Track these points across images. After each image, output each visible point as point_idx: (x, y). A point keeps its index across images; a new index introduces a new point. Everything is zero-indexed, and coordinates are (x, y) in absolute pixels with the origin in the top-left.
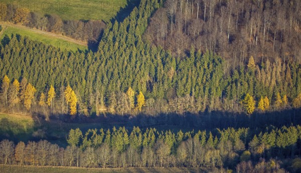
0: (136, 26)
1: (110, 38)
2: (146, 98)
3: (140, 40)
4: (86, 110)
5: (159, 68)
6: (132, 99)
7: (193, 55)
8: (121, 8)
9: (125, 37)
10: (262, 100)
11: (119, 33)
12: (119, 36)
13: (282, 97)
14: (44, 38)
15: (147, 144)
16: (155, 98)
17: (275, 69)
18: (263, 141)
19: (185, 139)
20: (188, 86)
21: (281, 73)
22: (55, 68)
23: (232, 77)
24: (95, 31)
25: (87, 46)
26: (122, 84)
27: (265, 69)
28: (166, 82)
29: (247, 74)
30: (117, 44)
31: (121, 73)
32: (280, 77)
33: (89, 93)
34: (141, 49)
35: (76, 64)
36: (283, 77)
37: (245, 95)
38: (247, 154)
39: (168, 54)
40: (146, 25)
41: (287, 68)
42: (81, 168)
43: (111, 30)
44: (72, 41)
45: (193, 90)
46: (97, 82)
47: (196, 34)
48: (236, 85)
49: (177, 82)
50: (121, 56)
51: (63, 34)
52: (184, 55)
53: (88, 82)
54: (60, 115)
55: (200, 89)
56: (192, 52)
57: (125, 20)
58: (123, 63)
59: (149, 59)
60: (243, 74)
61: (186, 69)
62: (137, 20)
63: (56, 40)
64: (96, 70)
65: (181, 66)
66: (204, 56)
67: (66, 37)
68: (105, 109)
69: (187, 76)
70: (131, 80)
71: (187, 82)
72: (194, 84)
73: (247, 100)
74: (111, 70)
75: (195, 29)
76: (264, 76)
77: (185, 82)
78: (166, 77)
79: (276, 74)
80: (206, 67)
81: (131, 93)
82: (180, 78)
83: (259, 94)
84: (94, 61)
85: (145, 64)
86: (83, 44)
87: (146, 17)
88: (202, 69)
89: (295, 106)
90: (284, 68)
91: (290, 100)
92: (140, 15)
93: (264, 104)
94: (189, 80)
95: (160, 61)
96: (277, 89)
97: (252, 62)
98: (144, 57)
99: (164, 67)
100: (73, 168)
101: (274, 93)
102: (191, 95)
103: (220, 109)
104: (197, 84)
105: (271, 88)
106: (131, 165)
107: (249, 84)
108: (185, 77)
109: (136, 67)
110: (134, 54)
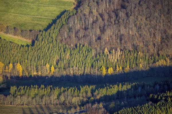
0: (53, 33)
1: (41, 39)
2: (55, 68)
3: (54, 40)
4: (27, 74)
5: (62, 54)
6: (48, 69)
7: (78, 47)
8: (49, 24)
9: (47, 38)
10: (109, 69)
11: (45, 36)
12: (44, 38)
13: (119, 67)
14: (12, 39)
15: (46, 94)
16: (59, 68)
17: (117, 53)
18: (100, 92)
19: (64, 91)
20: (75, 62)
21: (120, 55)
22: (13, 54)
23: (96, 58)
24: (35, 35)
25: (31, 42)
26: (44, 61)
27: (112, 53)
28: (65, 60)
29: (103, 56)
30: (43, 42)
31: (44, 56)
32: (119, 58)
33: (28, 66)
34: (54, 44)
35: (23, 52)
36: (121, 57)
37: (101, 66)
38: (92, 99)
39: (66, 47)
40: (58, 33)
41: (122, 53)
42: (14, 106)
43: (42, 35)
44: (25, 40)
45: (77, 64)
46: (33, 60)
47: (81, 36)
48: (98, 62)
49: (70, 60)
50: (45, 48)
51: (21, 37)
52: (75, 47)
53: (28, 61)
54: (15, 77)
55: (80, 64)
56: (78, 45)
57: (48, 30)
58: (45, 51)
59: (57, 49)
60: (101, 56)
61: (74, 54)
62: (54, 30)
63: (18, 40)
64: (32, 55)
65: (72, 53)
66: (83, 48)
67: (22, 38)
68: (37, 73)
69: (75, 57)
70: (48, 59)
71: (75, 60)
72: (78, 61)
73: (102, 69)
74: (39, 55)
75: (81, 34)
76: (111, 57)
77: (74, 60)
78: (65, 58)
79: (117, 56)
80: (84, 53)
81: (48, 66)
82: (71, 58)
83: (108, 66)
84: (31, 50)
85: (55, 51)
86: (29, 42)
87: (58, 29)
88: (82, 54)
89: (125, 72)
90: (121, 53)
91: (123, 68)
92: (56, 27)
93: (111, 71)
94: (76, 59)
95: (63, 50)
96: (117, 64)
97: (106, 50)
98: (55, 48)
99: (64, 53)
100: (10, 105)
101: (116, 65)
102: (76, 66)
103: (89, 74)
104: (79, 61)
105: (114, 63)
106: (38, 104)
107: (103, 61)
108: (74, 58)
109: (51, 53)
110: (51, 47)
